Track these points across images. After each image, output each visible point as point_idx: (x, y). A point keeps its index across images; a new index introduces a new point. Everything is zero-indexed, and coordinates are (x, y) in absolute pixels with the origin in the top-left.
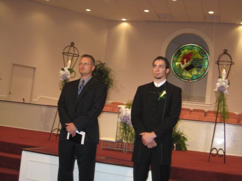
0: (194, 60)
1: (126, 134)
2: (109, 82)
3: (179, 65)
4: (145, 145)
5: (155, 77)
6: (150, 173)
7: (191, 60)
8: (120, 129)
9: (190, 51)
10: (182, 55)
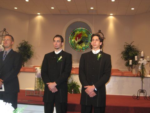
0: (83, 37)
1: (41, 85)
2: (31, 54)
3: (74, 41)
4: (50, 90)
5: (55, 48)
6: (55, 108)
7: (81, 38)
8: (37, 82)
9: (80, 32)
10: (75, 35)
